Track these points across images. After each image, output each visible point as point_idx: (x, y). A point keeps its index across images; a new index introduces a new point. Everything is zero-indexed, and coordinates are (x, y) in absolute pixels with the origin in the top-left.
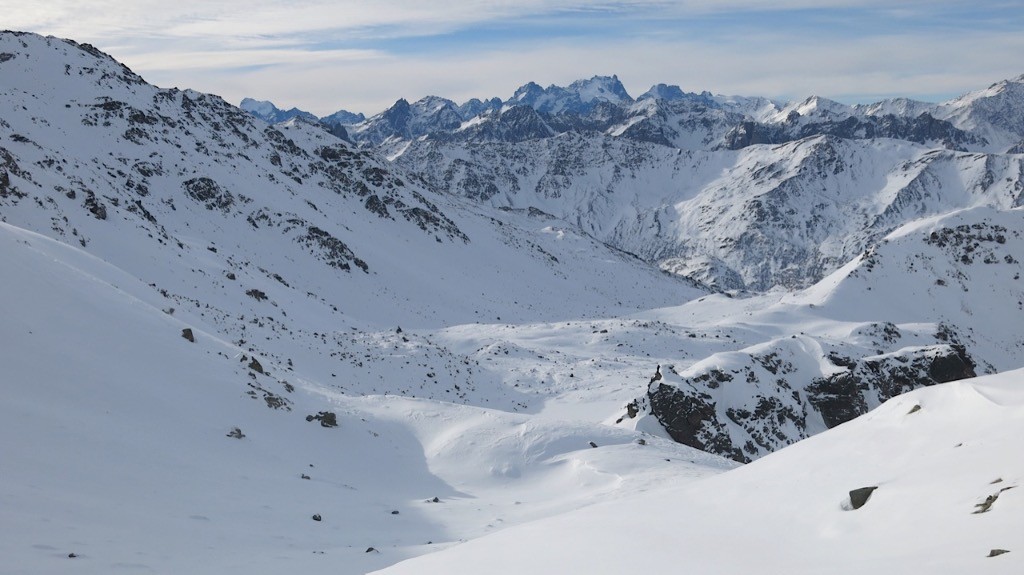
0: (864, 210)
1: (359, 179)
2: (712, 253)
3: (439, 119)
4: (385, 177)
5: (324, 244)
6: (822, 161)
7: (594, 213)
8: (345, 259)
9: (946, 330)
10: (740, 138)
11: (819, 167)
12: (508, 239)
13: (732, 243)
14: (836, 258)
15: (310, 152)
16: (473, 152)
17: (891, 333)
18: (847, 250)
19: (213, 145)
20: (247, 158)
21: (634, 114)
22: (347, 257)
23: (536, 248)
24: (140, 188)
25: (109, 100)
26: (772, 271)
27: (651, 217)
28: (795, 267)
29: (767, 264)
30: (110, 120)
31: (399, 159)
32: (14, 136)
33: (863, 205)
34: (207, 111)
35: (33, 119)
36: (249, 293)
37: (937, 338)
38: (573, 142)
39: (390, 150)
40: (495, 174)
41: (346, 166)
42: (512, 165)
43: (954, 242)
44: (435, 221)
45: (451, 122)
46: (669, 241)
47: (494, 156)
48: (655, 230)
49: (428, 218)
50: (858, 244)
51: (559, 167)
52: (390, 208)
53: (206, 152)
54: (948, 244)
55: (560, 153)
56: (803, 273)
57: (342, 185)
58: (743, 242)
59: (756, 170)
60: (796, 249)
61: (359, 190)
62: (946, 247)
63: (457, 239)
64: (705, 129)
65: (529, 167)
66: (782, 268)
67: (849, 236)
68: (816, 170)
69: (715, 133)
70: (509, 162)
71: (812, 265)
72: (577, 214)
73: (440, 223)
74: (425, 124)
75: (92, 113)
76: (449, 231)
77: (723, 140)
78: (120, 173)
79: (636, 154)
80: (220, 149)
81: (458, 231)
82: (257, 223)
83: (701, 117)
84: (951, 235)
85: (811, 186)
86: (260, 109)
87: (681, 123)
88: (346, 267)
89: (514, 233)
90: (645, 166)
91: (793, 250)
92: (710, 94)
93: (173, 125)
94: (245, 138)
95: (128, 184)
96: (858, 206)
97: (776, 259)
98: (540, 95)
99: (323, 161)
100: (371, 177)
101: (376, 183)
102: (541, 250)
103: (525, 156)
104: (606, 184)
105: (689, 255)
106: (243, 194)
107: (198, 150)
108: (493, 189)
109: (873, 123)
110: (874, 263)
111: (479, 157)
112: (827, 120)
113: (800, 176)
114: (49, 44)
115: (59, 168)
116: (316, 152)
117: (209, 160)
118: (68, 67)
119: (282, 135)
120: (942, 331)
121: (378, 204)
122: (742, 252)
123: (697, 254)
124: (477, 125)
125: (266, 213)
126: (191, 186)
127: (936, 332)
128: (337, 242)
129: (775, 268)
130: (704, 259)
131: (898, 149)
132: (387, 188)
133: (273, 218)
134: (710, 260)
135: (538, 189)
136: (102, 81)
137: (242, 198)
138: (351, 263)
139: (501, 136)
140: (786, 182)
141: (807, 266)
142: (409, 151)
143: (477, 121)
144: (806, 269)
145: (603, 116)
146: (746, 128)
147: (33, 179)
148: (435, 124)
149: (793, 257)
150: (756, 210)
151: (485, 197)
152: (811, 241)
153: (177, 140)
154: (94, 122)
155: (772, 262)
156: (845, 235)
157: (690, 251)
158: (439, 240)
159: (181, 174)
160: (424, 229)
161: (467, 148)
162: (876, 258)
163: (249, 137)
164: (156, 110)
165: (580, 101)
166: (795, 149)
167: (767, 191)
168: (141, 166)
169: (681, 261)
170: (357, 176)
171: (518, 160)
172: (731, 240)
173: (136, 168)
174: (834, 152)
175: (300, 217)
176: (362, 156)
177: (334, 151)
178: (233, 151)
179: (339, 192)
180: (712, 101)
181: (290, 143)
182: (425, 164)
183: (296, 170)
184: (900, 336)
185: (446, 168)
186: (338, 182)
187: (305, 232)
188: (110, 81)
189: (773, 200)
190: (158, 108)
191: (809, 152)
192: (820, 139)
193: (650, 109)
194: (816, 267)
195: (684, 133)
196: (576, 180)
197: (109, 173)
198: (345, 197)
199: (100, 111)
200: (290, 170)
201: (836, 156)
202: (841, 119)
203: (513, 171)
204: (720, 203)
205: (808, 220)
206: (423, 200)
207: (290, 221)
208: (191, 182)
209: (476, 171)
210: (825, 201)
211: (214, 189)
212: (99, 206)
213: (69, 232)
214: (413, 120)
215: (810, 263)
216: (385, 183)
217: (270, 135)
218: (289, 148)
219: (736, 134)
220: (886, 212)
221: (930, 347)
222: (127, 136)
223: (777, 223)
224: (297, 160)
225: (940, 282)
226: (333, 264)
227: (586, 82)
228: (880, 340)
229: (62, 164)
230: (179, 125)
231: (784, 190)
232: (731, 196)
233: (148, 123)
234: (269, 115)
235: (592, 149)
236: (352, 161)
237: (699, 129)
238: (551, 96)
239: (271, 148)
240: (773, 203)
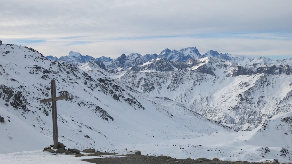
0: (276, 98)
1: (111, 89)
2: (225, 111)
3: (136, 61)
4: (119, 88)
5: (100, 112)
6: (263, 81)
7: (186, 97)
8: (107, 117)
9: (284, 150)
10: (236, 71)
11: (262, 83)
12: (157, 108)
13: (232, 108)
14: (266, 115)
15: (96, 80)
16: (147, 75)
17: (267, 150)
18: (270, 112)
19: (67, 80)
20: (77, 83)
21: (201, 62)
22: (107, 116)
23: (166, 112)
24: (46, 94)
25: (37, 66)
26: (245, 118)
27: (205, 99)
28: (253, 117)
29: (243, 116)
30: (38, 72)
31: (122, 77)
32: (12, 79)
33: (276, 97)
34: (65, 67)
35: (16, 72)
36: (85, 136)
37: (281, 152)
38: (180, 73)
39: (120, 74)
40: (154, 83)
41: (107, 84)
42: (160, 80)
43: (290, 121)
44: (134, 103)
45: (140, 62)
46: (211, 107)
47: (154, 77)
48: (206, 103)
49: (132, 102)
50: (274, 110)
51: (175, 81)
52: (120, 98)
53: (65, 82)
54: (288, 122)
55: (176, 76)
56: (255, 119)
57: (106, 91)
58: (236, 108)
59: (241, 84)
60: (253, 111)
61: (111, 92)
62: (288, 123)
63: (141, 109)
64: (225, 68)
65: (165, 81)
66: (248, 117)
67: (271, 107)
68: (261, 85)
69: (228, 70)
70: (159, 79)
71: (258, 117)
72: (180, 97)
73: (136, 103)
74: (131, 63)
75: (32, 70)
76: (139, 106)
77: (230, 72)
78: (40, 89)
79: (201, 77)
80: (69, 81)
81: (142, 106)
82: (80, 105)
83: (224, 64)
84: (290, 119)
85: (259, 90)
86: (76, 55)
87: (217, 66)
88: (107, 119)
89: (159, 107)
90: (204, 81)
91: (252, 111)
92: (228, 54)
93: (56, 73)
94: (76, 76)
95: (43, 93)
96: (274, 97)
97: (246, 114)
98: (170, 53)
99: (100, 83)
100: (115, 88)
101: (116, 90)
102: (168, 112)
103: (164, 77)
104: (191, 87)
105: (217, 111)
106: (76, 96)
107: (63, 81)
108: (153, 88)
109: (281, 67)
110: (266, 127)
111: (149, 77)
112: (266, 66)
113: (255, 87)
114: (20, 48)
115: (24, 89)
116: (98, 80)
117: (66, 84)
118: (25, 55)
119: (88, 75)
120: (283, 150)
121: (117, 97)
122: (235, 111)
123: (220, 112)
124: (148, 65)
125: (83, 102)
126: (61, 93)
127: (281, 150)
128: (104, 111)
129: (246, 117)
130: (222, 114)
131: (288, 78)
132: (119, 92)
133: (85, 103)
134: (224, 114)
135: (168, 88)
136: (35, 60)
137: (76, 97)
138: (109, 118)
139: (156, 68)
140: (250, 88)
141: (257, 117)
142: (126, 74)
143: (148, 63)
144: (256, 118)
145: (191, 62)
146: (238, 68)
147: (31, 105)
148: (134, 63)
149: (252, 114)
150: (240, 97)
151: (150, 90)
152: (258, 108)
153: (57, 78)
154: (33, 73)
155: (245, 115)
156: (270, 107)
157: (218, 110)
158: (135, 109)
159: (58, 89)
160: (131, 105)
161: (145, 74)
162: (266, 126)
163: (78, 76)
164: (51, 69)
165: (183, 55)
166: (253, 78)
167: (244, 91)
168: (46, 87)
169: (215, 114)
170: (110, 88)
171: (161, 78)
172: (232, 107)
173: (45, 88)
174: (267, 79)
175: (93, 103)
176: (112, 81)
177: (103, 80)
178: (73, 81)
179: (105, 93)
180: (228, 56)
181: (90, 77)
182: (131, 79)
183: (91, 86)
184: (270, 151)
185: (138, 80)
186: (104, 90)
187: (94, 108)
188: (38, 59)
189: (246, 94)
190: (51, 68)
191: (258, 79)
192: (262, 74)
193: (206, 61)
194: (260, 117)
195: (218, 69)
196: (180, 85)
197: (37, 89)
198: (106, 95)
199: (35, 69)
200: (89, 86)
201: (267, 80)
202: (271, 66)
203: (160, 82)
204: (228, 95)
205: (258, 101)
206: (131, 96)
207: (90, 104)
208: (61, 92)
209: (148, 82)
210: (263, 95)
211: (68, 94)
212: (47, 112)
213: (40, 121)
214: (127, 61)
215: (258, 116)
216: (119, 90)
217: (84, 75)
218: (89, 79)
219: (235, 70)
220: (284, 100)
221: (269, 160)
222: (43, 77)
223: (247, 102)
224: (92, 83)
225: (286, 134)
226: (103, 118)
227: (185, 49)
228: (263, 152)
229: (25, 88)
230: (57, 73)
231: (250, 91)
232: (232, 92)
233: (49, 73)
234: (79, 57)
235: (186, 75)
236: (109, 83)
237: (223, 68)
238: (174, 53)
239: (84, 79)
240: (246, 95)
